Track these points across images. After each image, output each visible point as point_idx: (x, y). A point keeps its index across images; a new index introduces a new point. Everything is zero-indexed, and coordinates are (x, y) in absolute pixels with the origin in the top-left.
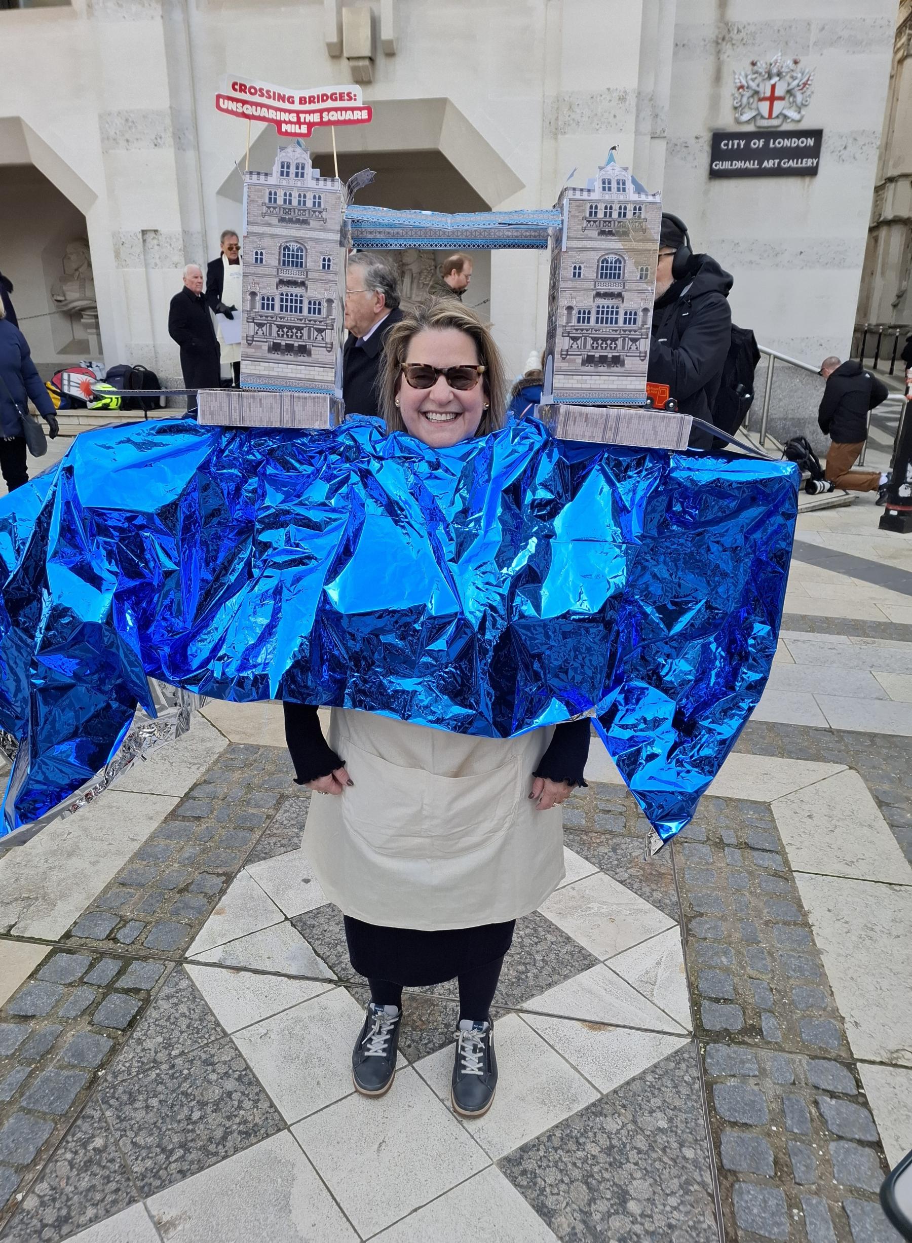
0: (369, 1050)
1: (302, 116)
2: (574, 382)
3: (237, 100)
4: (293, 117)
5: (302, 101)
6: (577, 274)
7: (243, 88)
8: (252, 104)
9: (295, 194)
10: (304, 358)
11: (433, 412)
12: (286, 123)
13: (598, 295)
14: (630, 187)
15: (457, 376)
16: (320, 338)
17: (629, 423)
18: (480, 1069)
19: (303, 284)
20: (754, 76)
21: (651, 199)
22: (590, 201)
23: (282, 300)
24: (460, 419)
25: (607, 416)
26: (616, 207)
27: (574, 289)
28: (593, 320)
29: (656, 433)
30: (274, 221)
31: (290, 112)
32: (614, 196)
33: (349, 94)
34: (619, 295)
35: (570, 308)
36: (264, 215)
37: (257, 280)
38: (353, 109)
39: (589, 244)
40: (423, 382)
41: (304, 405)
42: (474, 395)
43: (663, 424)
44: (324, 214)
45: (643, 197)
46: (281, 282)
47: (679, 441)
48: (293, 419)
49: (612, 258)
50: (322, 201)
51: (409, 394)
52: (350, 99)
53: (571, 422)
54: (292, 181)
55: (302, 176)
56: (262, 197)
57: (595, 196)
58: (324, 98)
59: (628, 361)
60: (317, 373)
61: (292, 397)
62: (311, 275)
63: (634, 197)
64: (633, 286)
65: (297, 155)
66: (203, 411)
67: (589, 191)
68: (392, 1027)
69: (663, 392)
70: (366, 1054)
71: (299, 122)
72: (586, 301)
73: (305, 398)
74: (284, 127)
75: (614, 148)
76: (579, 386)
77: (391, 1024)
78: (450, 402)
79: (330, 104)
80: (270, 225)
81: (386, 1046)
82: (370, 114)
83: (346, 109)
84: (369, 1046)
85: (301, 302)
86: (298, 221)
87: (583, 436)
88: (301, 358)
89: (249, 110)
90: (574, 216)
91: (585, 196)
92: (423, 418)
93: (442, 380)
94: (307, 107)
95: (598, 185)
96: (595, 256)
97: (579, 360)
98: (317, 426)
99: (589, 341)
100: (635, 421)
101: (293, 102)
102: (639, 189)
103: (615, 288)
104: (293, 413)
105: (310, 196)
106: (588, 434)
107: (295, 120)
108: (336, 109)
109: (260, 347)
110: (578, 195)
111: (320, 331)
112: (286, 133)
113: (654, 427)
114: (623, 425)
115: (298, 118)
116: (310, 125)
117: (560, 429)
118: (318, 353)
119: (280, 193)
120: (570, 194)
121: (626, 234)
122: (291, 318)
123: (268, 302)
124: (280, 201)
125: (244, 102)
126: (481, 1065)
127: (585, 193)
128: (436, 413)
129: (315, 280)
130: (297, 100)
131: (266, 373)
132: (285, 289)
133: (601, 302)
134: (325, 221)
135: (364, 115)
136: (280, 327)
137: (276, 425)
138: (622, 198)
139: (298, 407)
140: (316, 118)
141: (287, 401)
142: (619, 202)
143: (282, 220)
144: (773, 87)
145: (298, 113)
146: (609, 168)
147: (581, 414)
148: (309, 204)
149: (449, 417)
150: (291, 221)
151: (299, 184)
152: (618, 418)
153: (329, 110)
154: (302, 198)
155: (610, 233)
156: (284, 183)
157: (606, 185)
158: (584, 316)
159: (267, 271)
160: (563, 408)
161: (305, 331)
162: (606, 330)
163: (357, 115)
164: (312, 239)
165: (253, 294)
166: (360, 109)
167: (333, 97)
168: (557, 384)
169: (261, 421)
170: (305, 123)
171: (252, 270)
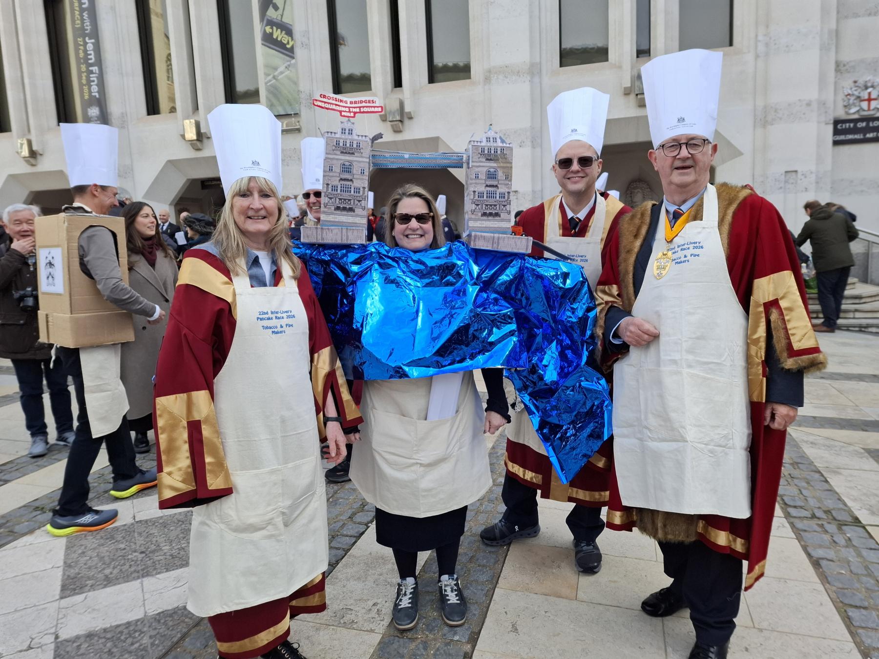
0: (401, 605)
1: (351, 109)
2: (478, 224)
3: (322, 102)
4: (347, 110)
5: (351, 103)
6: (477, 177)
7: (324, 97)
8: (328, 103)
9: (348, 142)
10: (352, 213)
11: (410, 235)
12: (344, 112)
13: (487, 186)
14: (499, 140)
15: (421, 218)
16: (359, 204)
17: (504, 240)
18: (457, 600)
19: (351, 180)
20: (856, 88)
21: (508, 145)
22: (481, 146)
23: (341, 187)
24: (423, 238)
25: (494, 237)
26: (493, 149)
27: (476, 183)
28: (485, 197)
29: (516, 245)
30: (339, 153)
31: (346, 107)
32: (492, 144)
33: (372, 101)
34: (496, 186)
35: (474, 192)
36: (333, 150)
37: (330, 178)
38: (374, 107)
39: (481, 164)
40: (405, 221)
41: (353, 233)
42: (428, 226)
43: (519, 241)
44: (362, 151)
45: (505, 145)
46: (341, 179)
47: (527, 249)
48: (347, 239)
49: (492, 170)
50: (361, 145)
51: (399, 227)
52: (373, 103)
53: (477, 240)
54: (347, 136)
55: (352, 134)
56: (333, 142)
57: (483, 144)
58: (361, 102)
59: (502, 215)
60: (358, 220)
61: (347, 229)
62: (355, 176)
63: (501, 145)
64: (502, 182)
65: (349, 125)
66: (304, 235)
67: (480, 142)
68: (412, 590)
69: (520, 230)
70: (399, 607)
71: (350, 112)
72: (482, 188)
73: (353, 229)
74: (343, 114)
75: (491, 125)
76: (480, 226)
77: (412, 589)
78: (418, 229)
79: (364, 104)
80: (336, 154)
81: (410, 601)
82: (382, 109)
83: (371, 107)
84: (400, 603)
85: (350, 188)
86: (349, 153)
87: (483, 246)
88: (350, 213)
89: (327, 106)
90: (474, 153)
91: (479, 144)
92: (406, 238)
93: (414, 220)
94: (353, 105)
95: (484, 140)
96: (485, 169)
97: (480, 214)
98: (359, 242)
99: (484, 206)
100: (506, 239)
101: (347, 103)
102: (503, 141)
103: (494, 183)
104: (347, 237)
105: (355, 143)
106: (485, 245)
107: (348, 110)
108: (367, 107)
109: (330, 208)
110: (476, 144)
111: (359, 201)
112: (344, 116)
113: (515, 242)
114: (501, 241)
115: (350, 110)
116: (355, 113)
117: (472, 243)
118: (358, 211)
119: (341, 141)
120: (472, 143)
121: (498, 160)
122: (345, 195)
123: (335, 188)
124: (341, 144)
125: (325, 103)
126: (457, 598)
127: (479, 143)
128: (412, 235)
129: (357, 179)
130: (349, 102)
131: (333, 220)
132: (343, 182)
133: (489, 189)
134: (362, 153)
135: (380, 109)
136: (340, 199)
137: (339, 241)
138: (495, 145)
139: (350, 234)
140: (358, 110)
141: (344, 231)
142: (494, 146)
143: (342, 152)
144: (870, 94)
145: (349, 107)
146: (489, 132)
147: (481, 236)
148: (355, 146)
149: (418, 236)
150: (346, 153)
151: (350, 137)
152: (499, 238)
153: (363, 107)
154: (351, 144)
155: (491, 160)
156: (343, 137)
157: (488, 139)
158: (481, 195)
159: (335, 174)
160: (473, 234)
161: (352, 201)
162: (491, 201)
163: (376, 109)
164: (355, 161)
165: (328, 184)
166: (378, 107)
167: (365, 102)
168: (470, 225)
169: (332, 240)
170: (352, 112)
171: (327, 174)
